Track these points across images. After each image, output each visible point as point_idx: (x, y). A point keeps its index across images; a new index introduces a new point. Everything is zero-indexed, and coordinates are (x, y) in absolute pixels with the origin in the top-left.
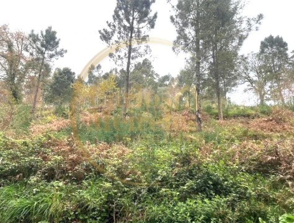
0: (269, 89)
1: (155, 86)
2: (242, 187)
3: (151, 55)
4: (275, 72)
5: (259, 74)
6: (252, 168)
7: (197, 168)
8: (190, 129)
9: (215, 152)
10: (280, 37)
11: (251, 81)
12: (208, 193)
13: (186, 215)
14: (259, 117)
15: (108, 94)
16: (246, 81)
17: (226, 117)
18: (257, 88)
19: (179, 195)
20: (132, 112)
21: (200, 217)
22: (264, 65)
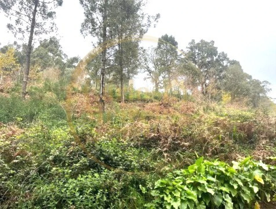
0: (162, 79)
1: (63, 67)
2: (129, 160)
3: (57, 33)
4: (168, 66)
5: (156, 65)
6: (139, 143)
7: (92, 146)
8: (94, 110)
9: (111, 131)
10: (173, 37)
11: (150, 72)
12: (100, 168)
13: (75, 190)
14: (152, 102)
15: (6, 69)
16: (146, 71)
17: (127, 100)
18: (154, 77)
19: (71, 172)
20: (33, 90)
21: (87, 191)
22: (160, 58)
